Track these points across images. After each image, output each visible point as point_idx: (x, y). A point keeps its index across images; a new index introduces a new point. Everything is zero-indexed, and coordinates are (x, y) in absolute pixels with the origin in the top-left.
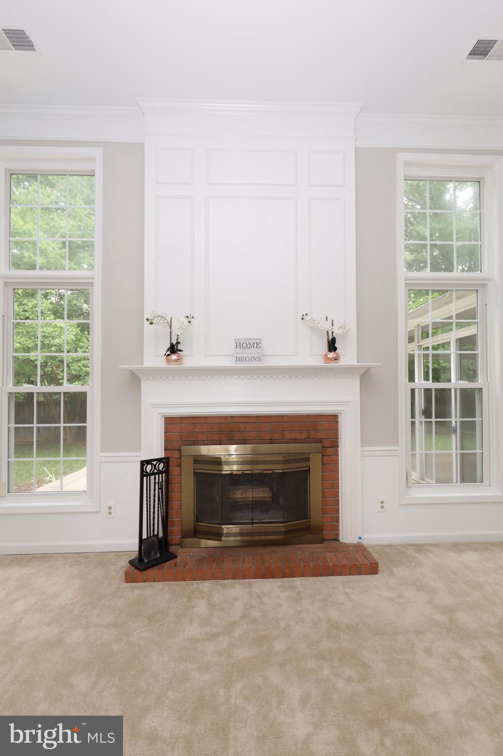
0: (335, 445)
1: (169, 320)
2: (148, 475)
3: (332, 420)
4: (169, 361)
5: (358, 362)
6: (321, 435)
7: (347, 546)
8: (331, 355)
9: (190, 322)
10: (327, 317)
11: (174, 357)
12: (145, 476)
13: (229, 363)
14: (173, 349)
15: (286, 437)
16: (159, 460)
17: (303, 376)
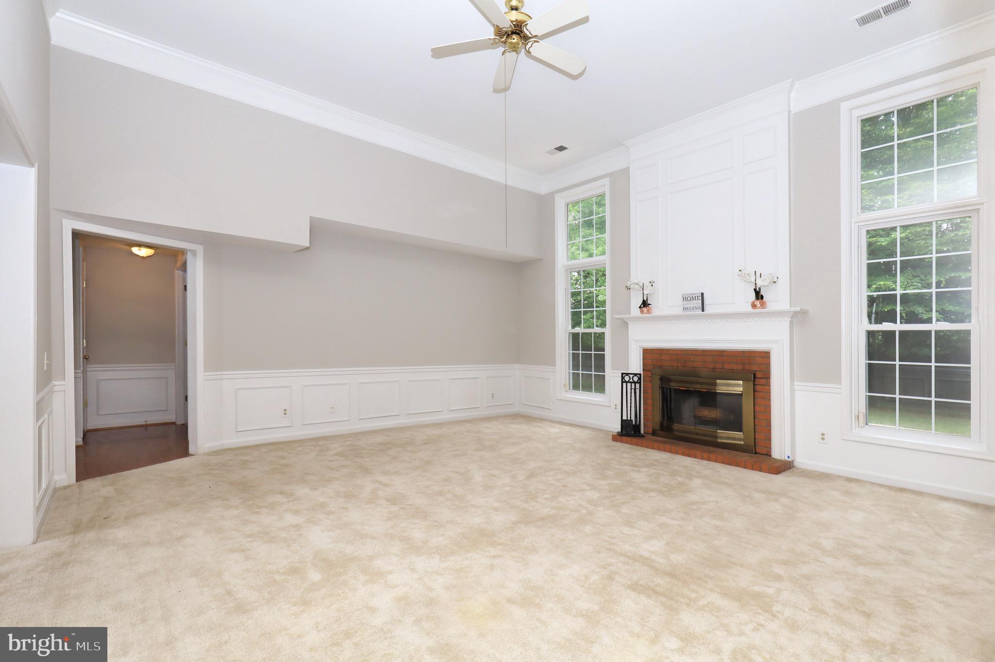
0: (767, 377)
1: (642, 285)
2: (626, 382)
3: (765, 356)
4: (642, 312)
5: (791, 307)
6: (755, 368)
7: (776, 460)
8: (758, 303)
9: (652, 285)
10: (755, 272)
11: (645, 309)
12: (624, 382)
13: (679, 311)
14: (645, 304)
15: (725, 367)
16: (635, 375)
17: (727, 320)
